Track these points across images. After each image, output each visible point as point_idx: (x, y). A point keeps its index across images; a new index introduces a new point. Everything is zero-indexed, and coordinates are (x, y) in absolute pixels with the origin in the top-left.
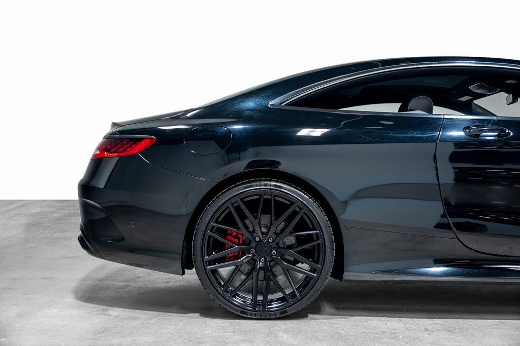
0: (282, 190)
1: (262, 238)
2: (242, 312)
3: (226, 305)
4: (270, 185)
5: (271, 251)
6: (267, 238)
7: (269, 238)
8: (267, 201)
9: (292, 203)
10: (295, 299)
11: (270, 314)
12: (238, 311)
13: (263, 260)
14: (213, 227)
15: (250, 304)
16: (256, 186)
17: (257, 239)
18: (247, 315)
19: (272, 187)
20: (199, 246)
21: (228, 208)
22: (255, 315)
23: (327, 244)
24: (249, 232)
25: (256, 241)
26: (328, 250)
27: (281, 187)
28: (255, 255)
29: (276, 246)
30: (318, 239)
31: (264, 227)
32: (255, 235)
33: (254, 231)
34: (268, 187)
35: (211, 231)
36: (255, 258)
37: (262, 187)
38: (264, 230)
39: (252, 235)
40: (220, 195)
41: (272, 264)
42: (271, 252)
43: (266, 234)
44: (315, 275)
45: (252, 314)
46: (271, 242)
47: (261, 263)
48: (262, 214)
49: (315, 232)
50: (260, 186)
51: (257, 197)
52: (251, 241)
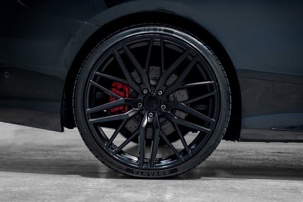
0: (173, 35)
1: (150, 91)
2: (128, 170)
3: (109, 162)
4: (160, 30)
5: (161, 105)
6: (156, 91)
7: (158, 90)
8: (156, 49)
9: (184, 51)
10: (187, 156)
11: (158, 173)
12: (123, 169)
13: (151, 115)
14: (96, 76)
15: (137, 162)
16: (144, 30)
17: (145, 92)
18: (133, 173)
19: (162, 32)
20: (80, 97)
21: (113, 55)
22: (142, 173)
23: (223, 96)
24: (136, 83)
25: (144, 94)
26: (224, 102)
27: (172, 32)
28: (142, 110)
29: (166, 100)
30: (212, 90)
31: (153, 80)
32: (142, 86)
33: (142, 83)
34: (158, 32)
35: (94, 80)
36: (143, 112)
37: (150, 32)
38: (153, 83)
39: (140, 87)
40: (104, 41)
41: (162, 120)
42: (160, 107)
43: (155, 86)
44: (209, 130)
45: (138, 173)
46: (161, 95)
47: (149, 118)
48: (150, 64)
49: (209, 82)
50: (149, 30)
51: (146, 44)
52: (138, 94)
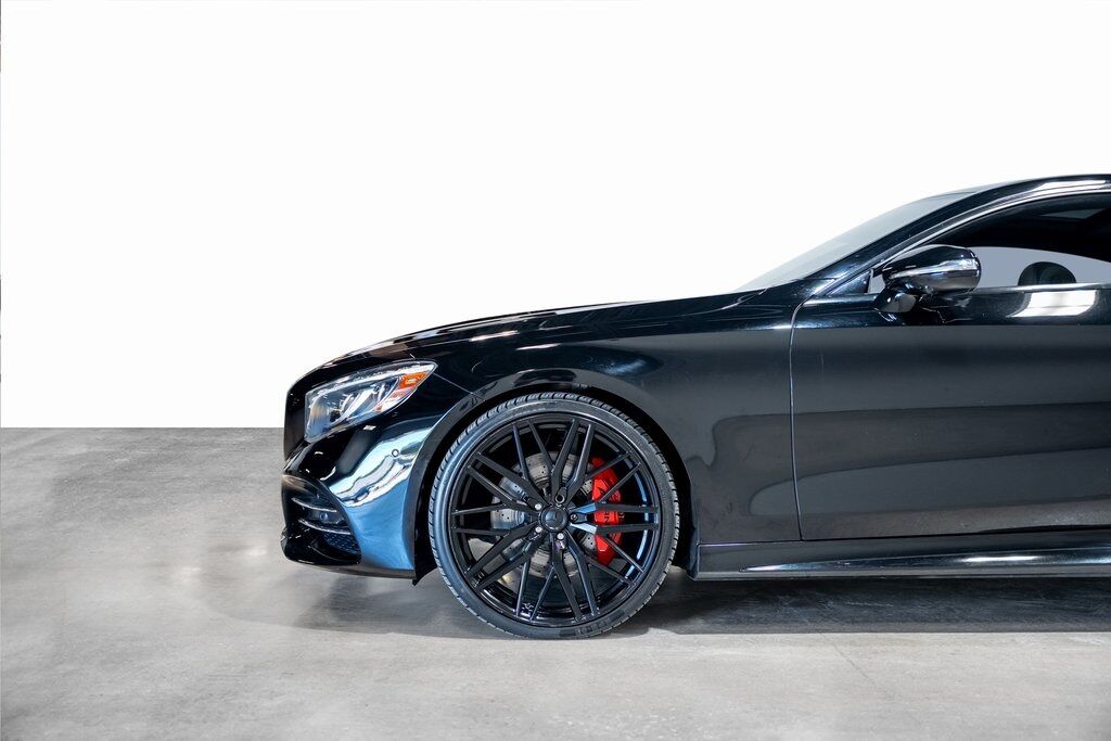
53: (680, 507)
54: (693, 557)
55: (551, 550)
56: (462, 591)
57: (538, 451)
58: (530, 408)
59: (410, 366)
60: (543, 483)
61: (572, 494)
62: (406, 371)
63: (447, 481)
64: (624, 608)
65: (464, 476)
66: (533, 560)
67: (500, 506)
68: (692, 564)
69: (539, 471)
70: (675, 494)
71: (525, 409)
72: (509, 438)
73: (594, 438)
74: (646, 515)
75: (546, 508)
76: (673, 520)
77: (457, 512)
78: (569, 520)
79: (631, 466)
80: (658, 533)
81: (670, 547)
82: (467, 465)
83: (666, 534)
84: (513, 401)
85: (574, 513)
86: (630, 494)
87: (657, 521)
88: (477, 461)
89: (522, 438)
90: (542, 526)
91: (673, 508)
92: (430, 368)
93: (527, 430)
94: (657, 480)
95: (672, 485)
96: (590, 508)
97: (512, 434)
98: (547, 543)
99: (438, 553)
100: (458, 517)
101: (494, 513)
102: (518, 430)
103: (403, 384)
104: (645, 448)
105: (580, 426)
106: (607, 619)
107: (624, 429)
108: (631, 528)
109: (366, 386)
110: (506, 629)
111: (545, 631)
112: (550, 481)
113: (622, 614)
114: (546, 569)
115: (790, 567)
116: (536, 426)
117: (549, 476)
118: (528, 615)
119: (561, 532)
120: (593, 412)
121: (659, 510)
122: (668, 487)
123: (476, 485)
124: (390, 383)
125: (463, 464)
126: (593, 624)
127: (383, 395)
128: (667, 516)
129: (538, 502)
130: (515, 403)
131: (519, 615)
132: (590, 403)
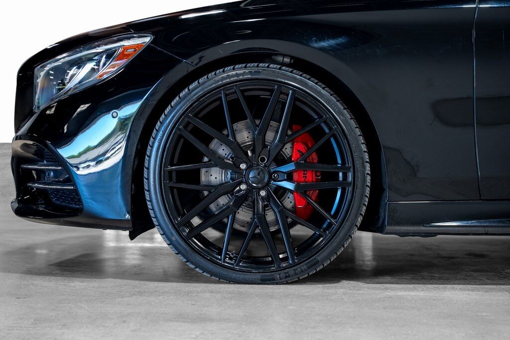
53: (371, 167)
54: (382, 214)
55: (253, 206)
56: (173, 239)
57: (245, 118)
58: (237, 75)
59: (129, 38)
60: (248, 147)
61: (273, 155)
62: (126, 43)
63: (161, 140)
64: (319, 257)
65: (176, 136)
66: (237, 216)
67: (209, 165)
68: (380, 222)
69: (244, 136)
70: (366, 156)
71: (233, 76)
72: (218, 103)
73: (294, 104)
74: (341, 174)
75: (249, 168)
76: (364, 180)
77: (170, 168)
78: (270, 178)
79: (327, 131)
80: (350, 189)
81: (361, 203)
82: (179, 125)
83: (358, 192)
84: (221, 70)
85: (275, 172)
86: (326, 155)
87: (350, 179)
88: (188, 123)
89: (228, 103)
90: (247, 183)
91: (364, 167)
92: (147, 39)
93: (233, 97)
94: (351, 142)
95: (364, 148)
96: (290, 167)
97: (220, 99)
98: (250, 199)
99: (152, 205)
100: (170, 172)
101: (203, 171)
102: (226, 95)
103: (122, 56)
104: (340, 113)
105: (281, 93)
106: (304, 266)
107: (322, 96)
108: (327, 185)
109: (90, 59)
110: (212, 274)
111: (248, 276)
112: (254, 145)
113: (317, 263)
114: (249, 224)
115: (470, 223)
116: (243, 91)
117: (253, 140)
118: (233, 262)
119: (263, 188)
120: (295, 80)
121: (352, 170)
122: (361, 150)
123: (187, 145)
124: (110, 55)
125: (175, 124)
126: (291, 271)
127: (104, 64)
128: (359, 175)
129: (244, 162)
130: (223, 71)
131: (224, 262)
132: (291, 72)
